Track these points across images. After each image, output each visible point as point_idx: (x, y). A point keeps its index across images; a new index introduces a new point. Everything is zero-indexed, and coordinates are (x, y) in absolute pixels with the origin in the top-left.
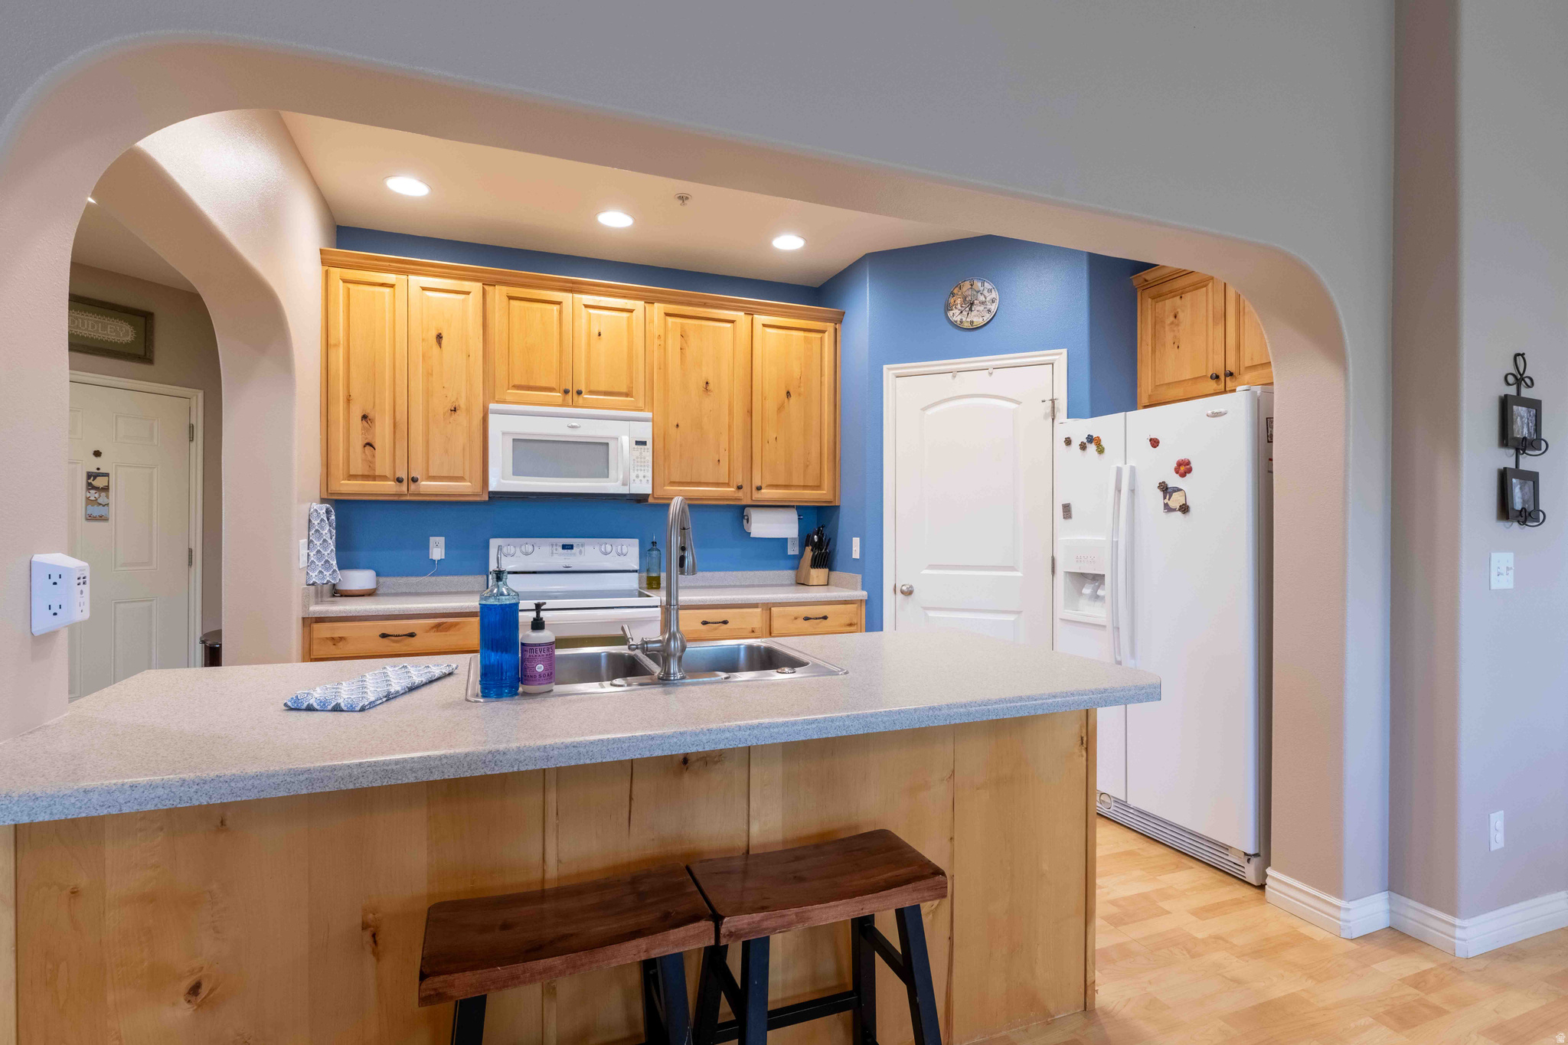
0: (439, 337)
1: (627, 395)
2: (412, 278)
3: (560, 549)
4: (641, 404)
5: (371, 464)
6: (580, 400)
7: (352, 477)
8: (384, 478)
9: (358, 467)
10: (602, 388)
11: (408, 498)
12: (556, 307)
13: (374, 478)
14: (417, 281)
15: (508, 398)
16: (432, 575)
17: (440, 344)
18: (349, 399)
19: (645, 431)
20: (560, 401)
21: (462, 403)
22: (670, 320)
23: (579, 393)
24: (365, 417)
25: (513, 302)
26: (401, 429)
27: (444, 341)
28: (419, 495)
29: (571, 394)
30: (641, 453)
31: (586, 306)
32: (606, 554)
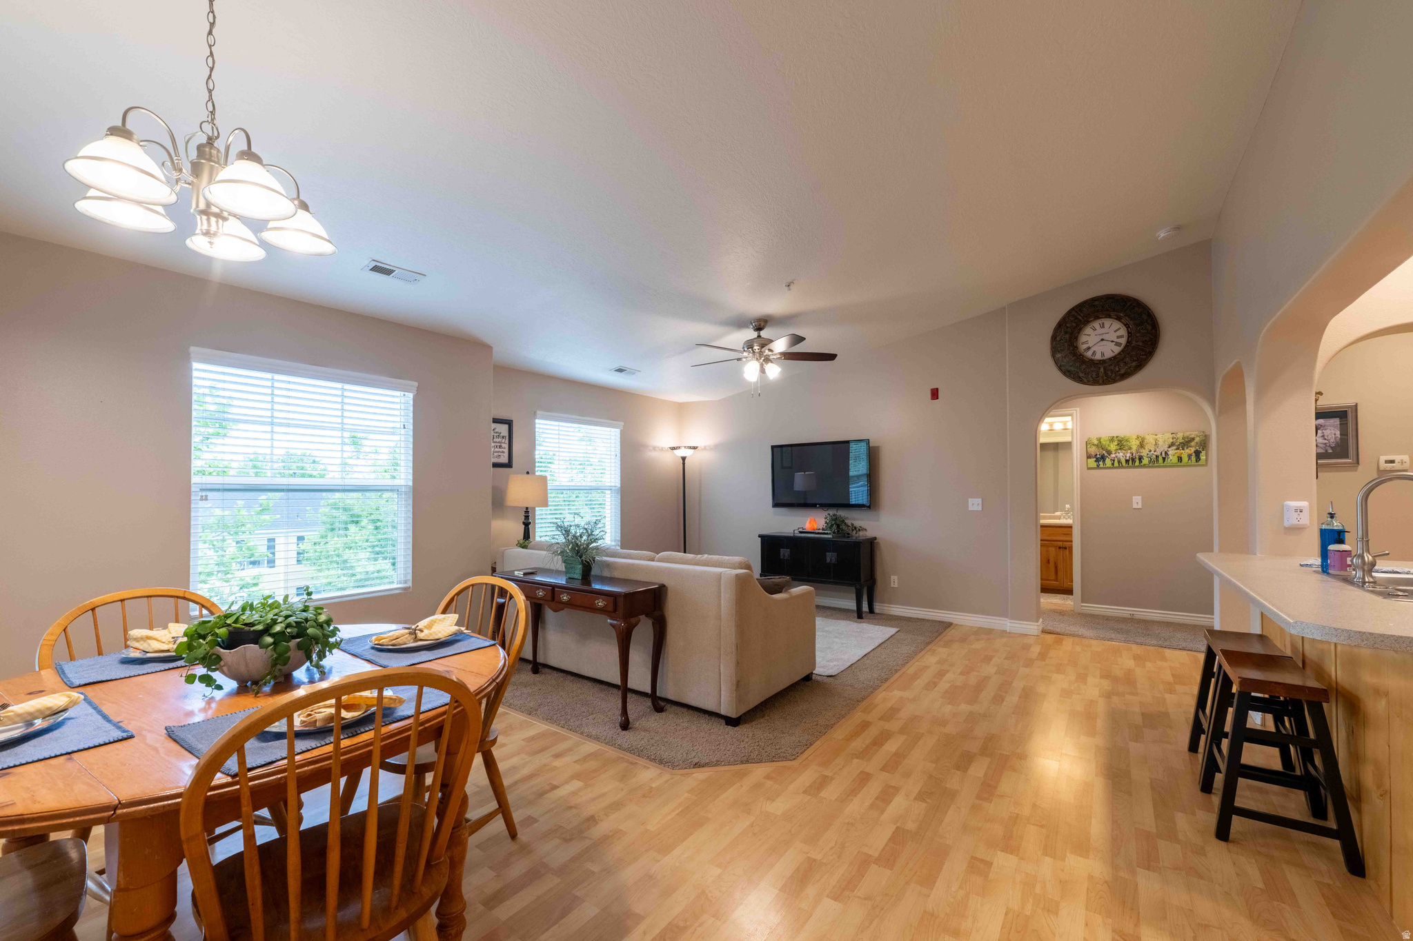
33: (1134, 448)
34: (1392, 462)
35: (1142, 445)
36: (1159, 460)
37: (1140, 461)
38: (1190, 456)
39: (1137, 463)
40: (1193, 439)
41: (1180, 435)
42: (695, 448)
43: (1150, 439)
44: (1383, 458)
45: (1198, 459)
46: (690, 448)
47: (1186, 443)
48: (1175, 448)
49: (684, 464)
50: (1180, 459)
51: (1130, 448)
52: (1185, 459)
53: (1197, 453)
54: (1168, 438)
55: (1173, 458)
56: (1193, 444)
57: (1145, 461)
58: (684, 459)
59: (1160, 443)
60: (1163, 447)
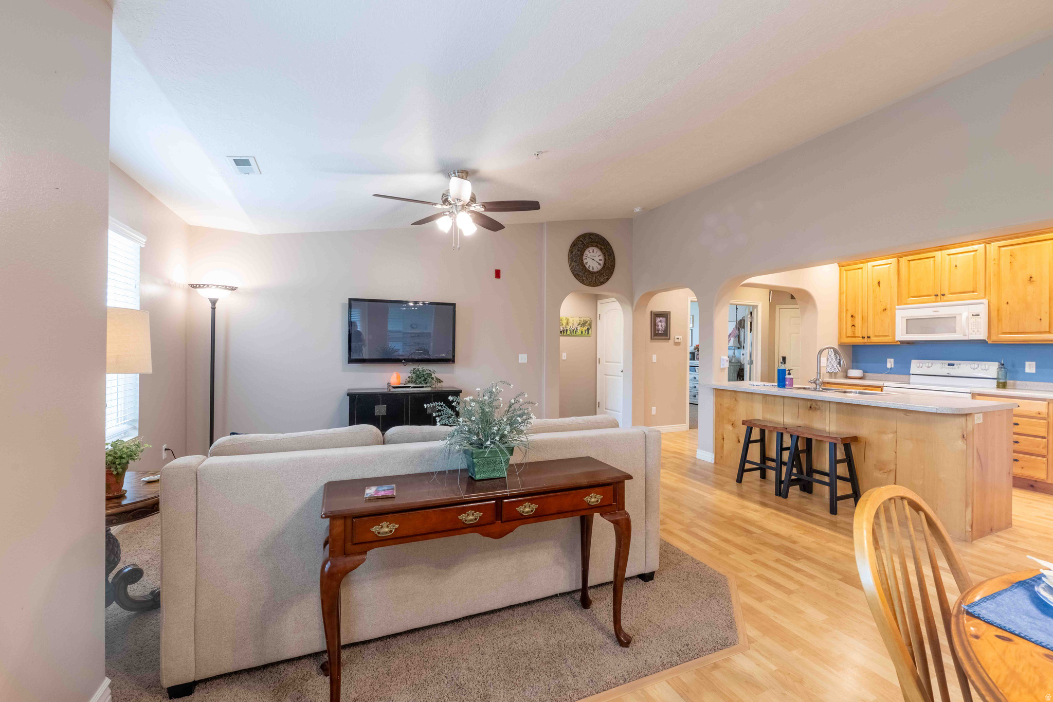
0: (879, 283)
1: (973, 292)
2: (869, 263)
3: (947, 366)
4: (982, 295)
5: (854, 333)
6: (945, 298)
7: (848, 337)
8: (858, 337)
9: (850, 334)
10: (958, 291)
11: (867, 344)
12: (932, 259)
13: (855, 337)
14: (870, 264)
15: (908, 302)
16: (888, 373)
17: (879, 285)
18: (847, 310)
19: (982, 309)
20: (934, 300)
21: (888, 307)
22: (1002, 249)
23: (943, 295)
24: (852, 316)
25: (911, 262)
26: (865, 319)
27: (881, 284)
28: (871, 343)
29: (939, 296)
30: (976, 320)
31: (948, 255)
32: (974, 369)
33: (564, 324)
34: (678, 339)
35: (567, 324)
36: (574, 332)
37: (567, 333)
38: (585, 331)
39: (565, 334)
40: (587, 322)
41: (582, 319)
42: (233, 289)
43: (571, 320)
44: (676, 337)
45: (588, 333)
46: (226, 288)
47: (584, 324)
48: (580, 326)
49: (214, 309)
50: (582, 332)
51: (562, 325)
52: (584, 332)
53: (588, 329)
54: (577, 321)
55: (579, 332)
56: (587, 324)
57: (568, 333)
58: (214, 302)
59: (575, 323)
60: (576, 325)
